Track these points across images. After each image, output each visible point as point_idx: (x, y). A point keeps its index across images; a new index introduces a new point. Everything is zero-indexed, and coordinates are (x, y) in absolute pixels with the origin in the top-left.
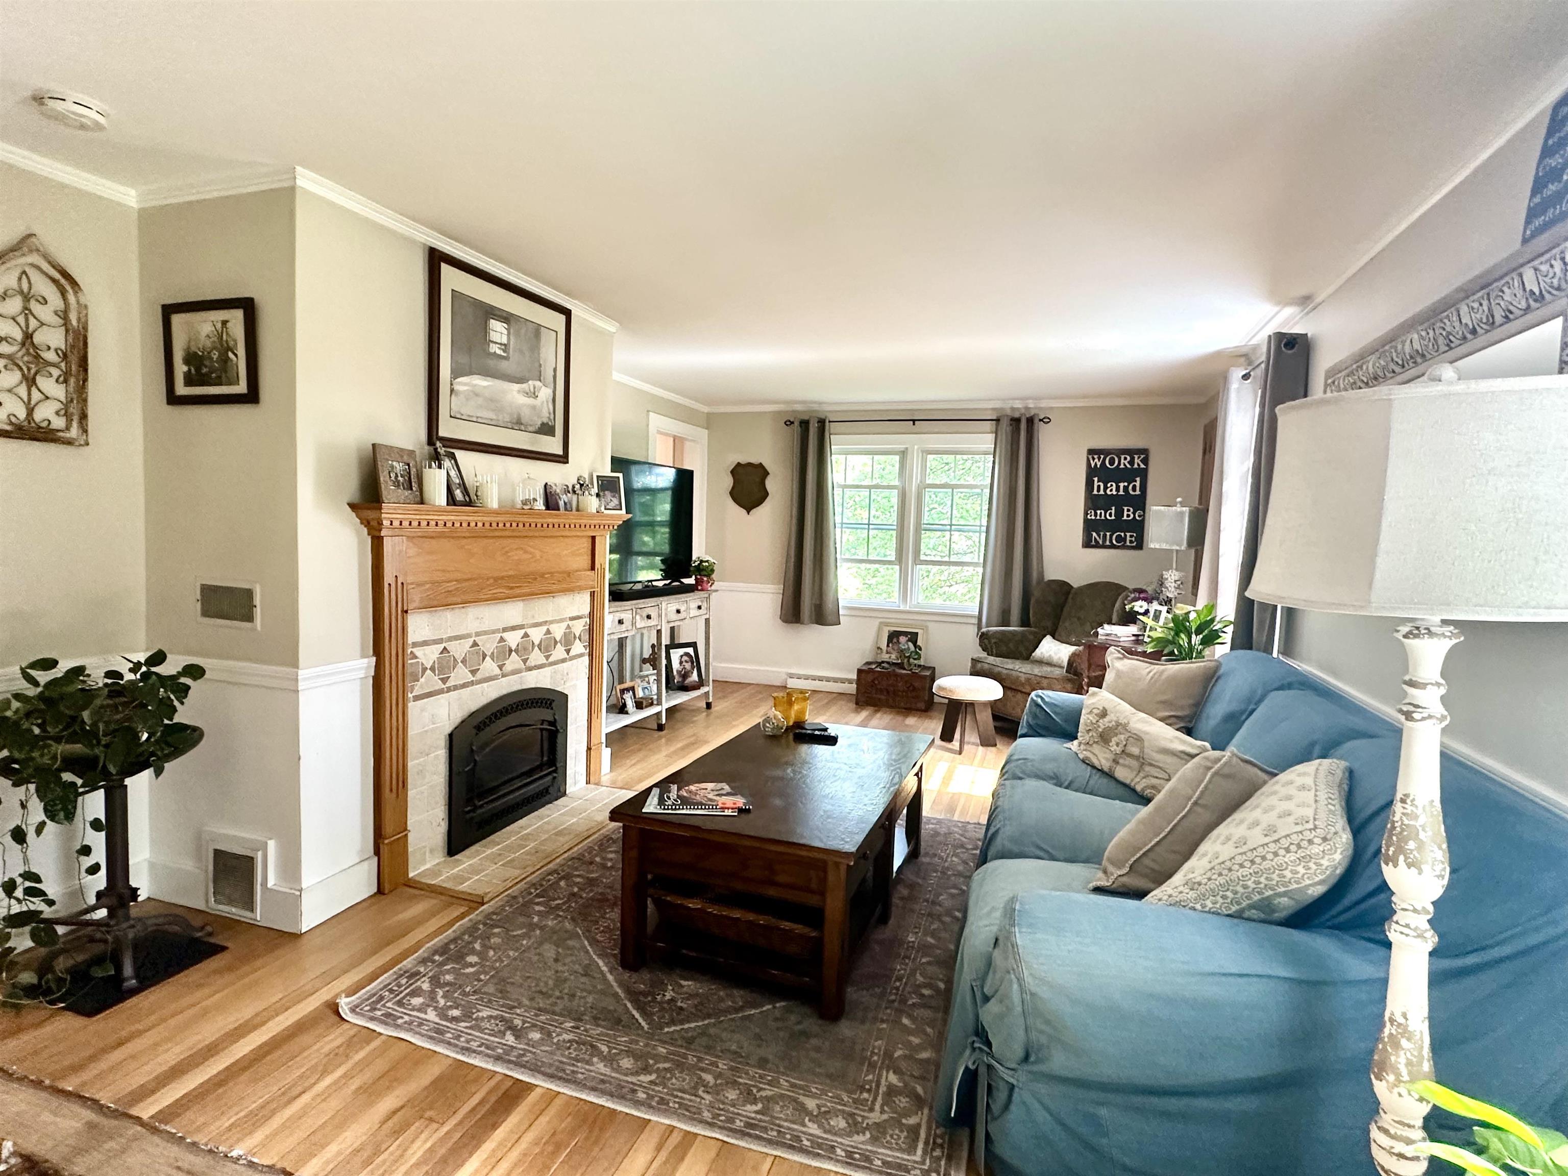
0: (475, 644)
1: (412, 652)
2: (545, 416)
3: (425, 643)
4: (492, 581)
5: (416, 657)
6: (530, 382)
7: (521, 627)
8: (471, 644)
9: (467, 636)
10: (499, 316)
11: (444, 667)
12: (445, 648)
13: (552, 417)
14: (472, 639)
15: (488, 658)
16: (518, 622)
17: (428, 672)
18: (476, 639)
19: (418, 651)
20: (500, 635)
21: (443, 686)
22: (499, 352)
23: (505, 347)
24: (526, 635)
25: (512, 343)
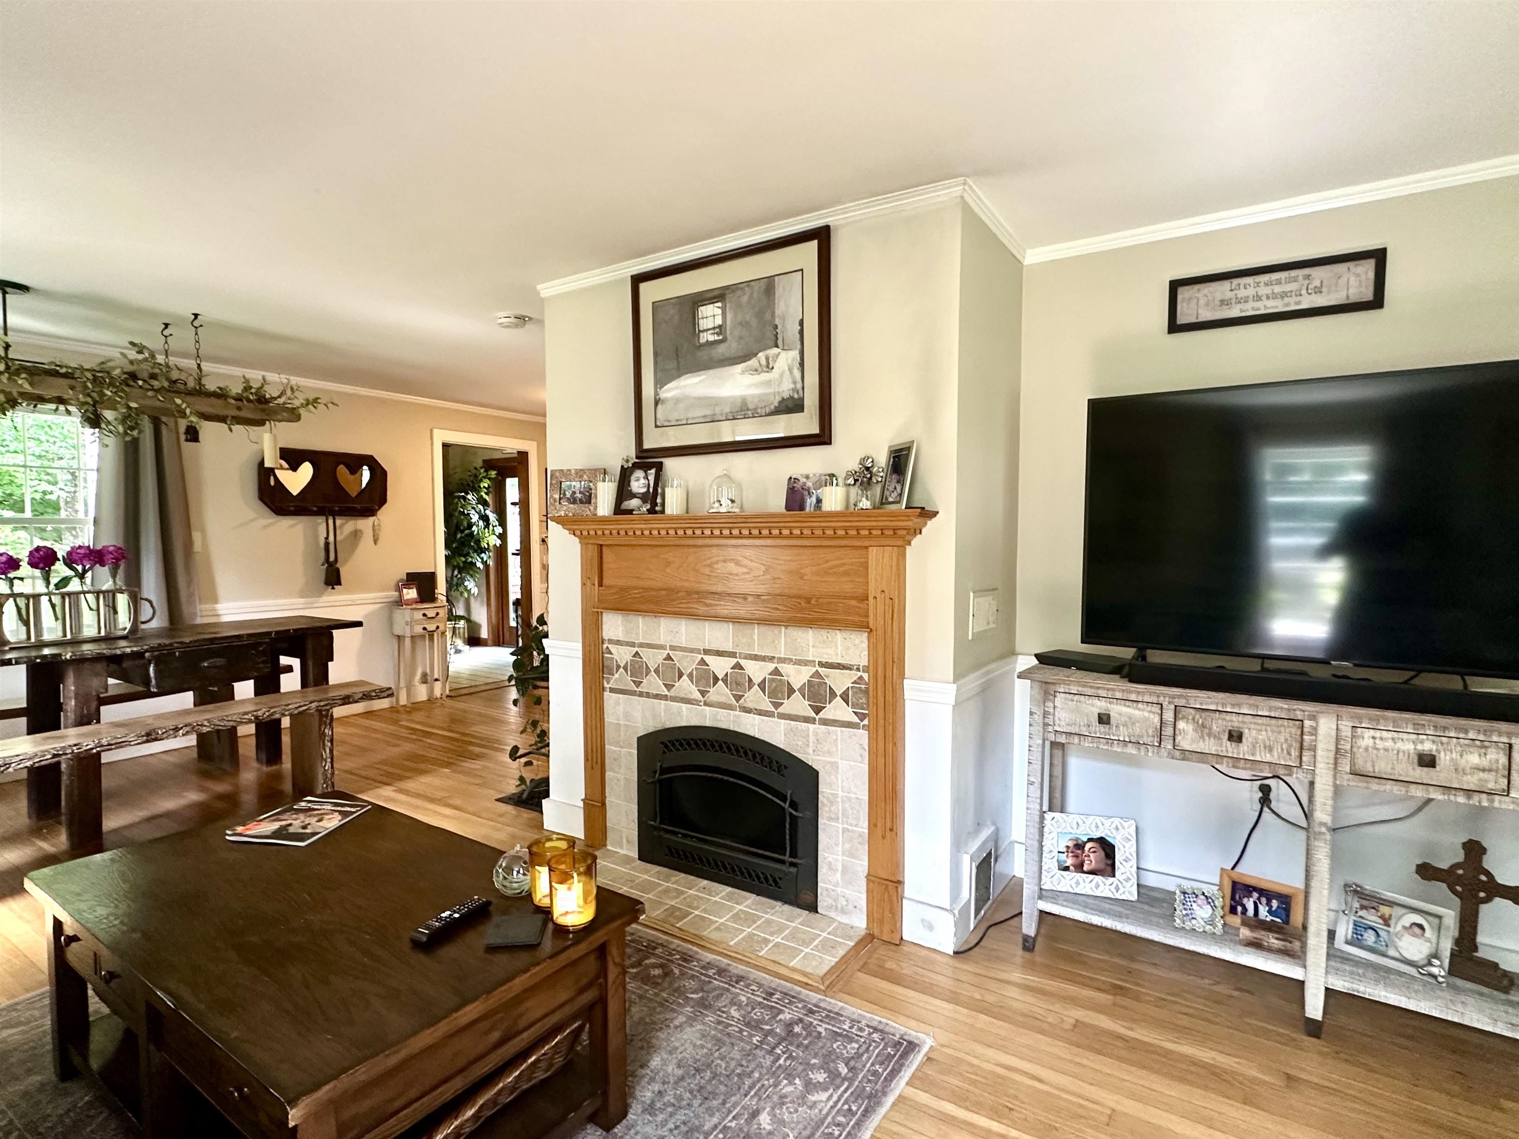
0: (669, 658)
1: (607, 648)
2: (786, 388)
3: (618, 643)
4: (684, 594)
5: (611, 654)
6: (760, 354)
7: (732, 655)
8: (665, 656)
9: (662, 647)
10: (710, 299)
11: (637, 669)
12: (637, 652)
13: (799, 386)
14: (666, 652)
15: (685, 677)
16: (729, 647)
17: (621, 670)
18: (670, 652)
19: (613, 648)
20: (700, 656)
21: (636, 689)
22: (711, 338)
23: (720, 329)
24: (738, 666)
25: (728, 323)
